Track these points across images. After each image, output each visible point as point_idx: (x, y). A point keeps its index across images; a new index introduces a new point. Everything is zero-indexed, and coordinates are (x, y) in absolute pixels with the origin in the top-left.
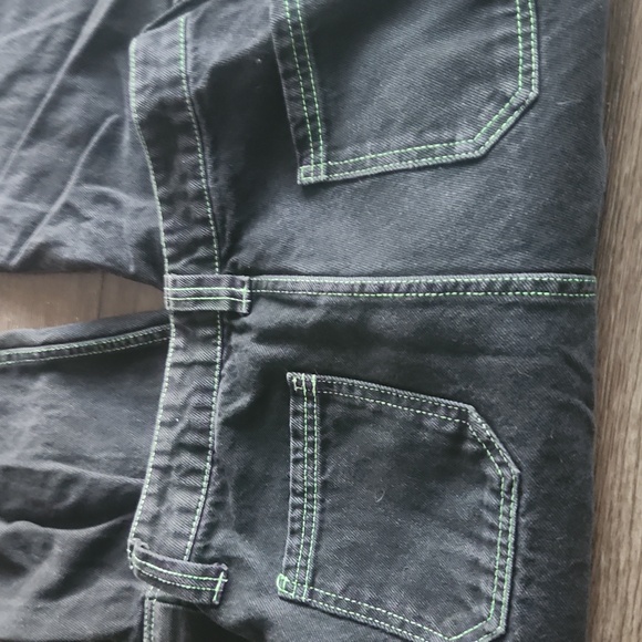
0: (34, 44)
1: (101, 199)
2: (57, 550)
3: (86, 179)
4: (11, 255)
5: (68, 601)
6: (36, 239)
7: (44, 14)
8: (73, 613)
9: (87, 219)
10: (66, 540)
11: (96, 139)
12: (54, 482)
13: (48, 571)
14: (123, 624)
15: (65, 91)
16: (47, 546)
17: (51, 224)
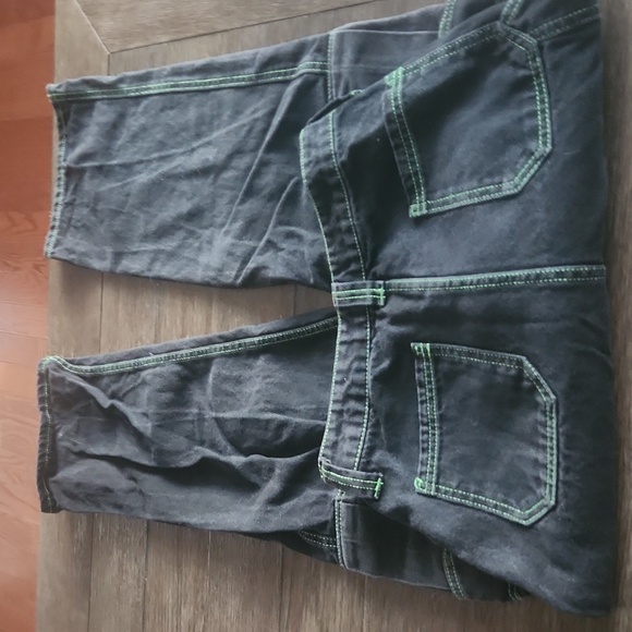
0: (243, 133)
1: (290, 235)
2: (277, 471)
3: (280, 223)
4: (237, 277)
5: (287, 505)
6: (251, 265)
7: (248, 112)
8: (290, 513)
9: (282, 250)
10: (282, 464)
11: (284, 195)
12: (272, 426)
13: (273, 486)
14: (322, 518)
15: (263, 164)
16: (271, 470)
17: (260, 254)
